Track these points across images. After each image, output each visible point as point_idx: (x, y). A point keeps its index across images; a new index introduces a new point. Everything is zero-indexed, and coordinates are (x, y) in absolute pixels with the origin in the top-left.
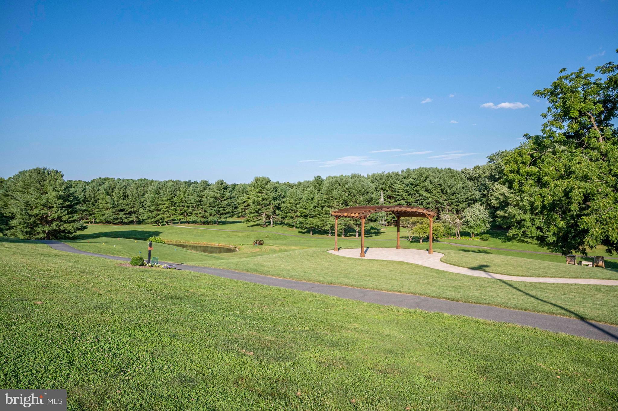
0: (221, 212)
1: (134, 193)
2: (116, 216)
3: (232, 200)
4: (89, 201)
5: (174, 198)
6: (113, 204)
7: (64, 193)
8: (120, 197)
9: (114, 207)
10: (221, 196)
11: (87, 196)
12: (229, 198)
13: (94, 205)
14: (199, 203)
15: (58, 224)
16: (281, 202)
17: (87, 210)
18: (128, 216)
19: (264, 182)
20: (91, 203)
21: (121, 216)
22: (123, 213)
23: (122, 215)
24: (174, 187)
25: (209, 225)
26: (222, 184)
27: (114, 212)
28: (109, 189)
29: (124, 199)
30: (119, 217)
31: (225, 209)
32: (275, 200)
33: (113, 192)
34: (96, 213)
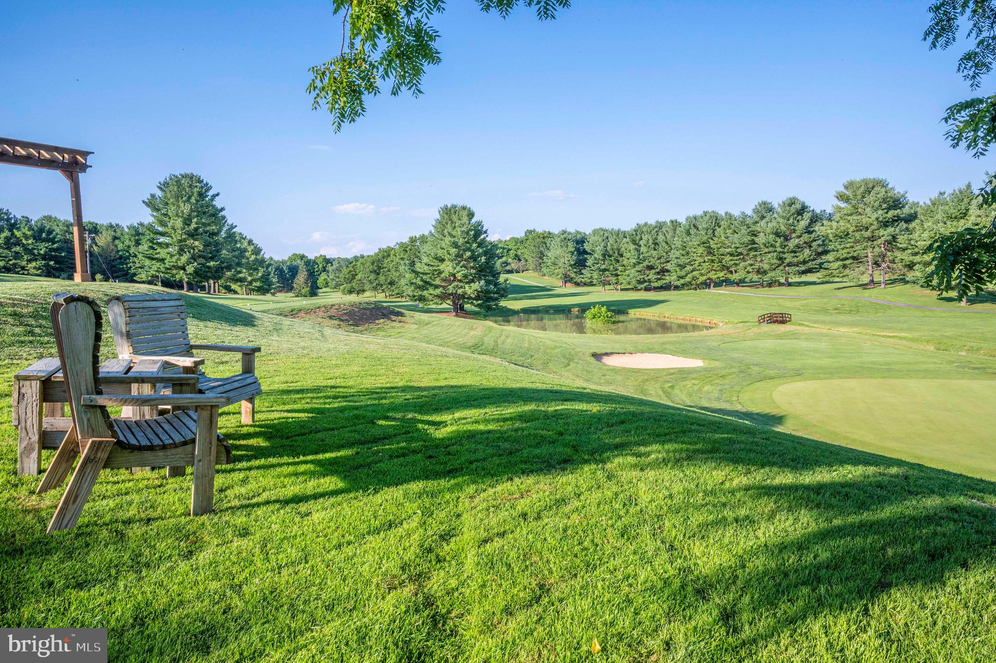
0: (787, 261)
1: (668, 237)
2: (643, 276)
3: (813, 236)
4: (610, 256)
5: (710, 240)
6: (639, 258)
7: (464, 238)
8: (649, 247)
9: (639, 263)
10: (788, 229)
11: (609, 248)
12: (805, 233)
13: (618, 261)
14: (750, 247)
15: (457, 286)
16: (897, 230)
17: (608, 270)
18: (659, 277)
19: (862, 189)
20: (612, 258)
21: (649, 277)
22: (653, 271)
23: (652, 275)
24: (714, 221)
25: (773, 288)
26: (790, 205)
27: (639, 271)
28: (636, 234)
29: (655, 249)
30: (646, 279)
31: (798, 254)
32: (887, 226)
33: (641, 239)
34: (619, 273)
